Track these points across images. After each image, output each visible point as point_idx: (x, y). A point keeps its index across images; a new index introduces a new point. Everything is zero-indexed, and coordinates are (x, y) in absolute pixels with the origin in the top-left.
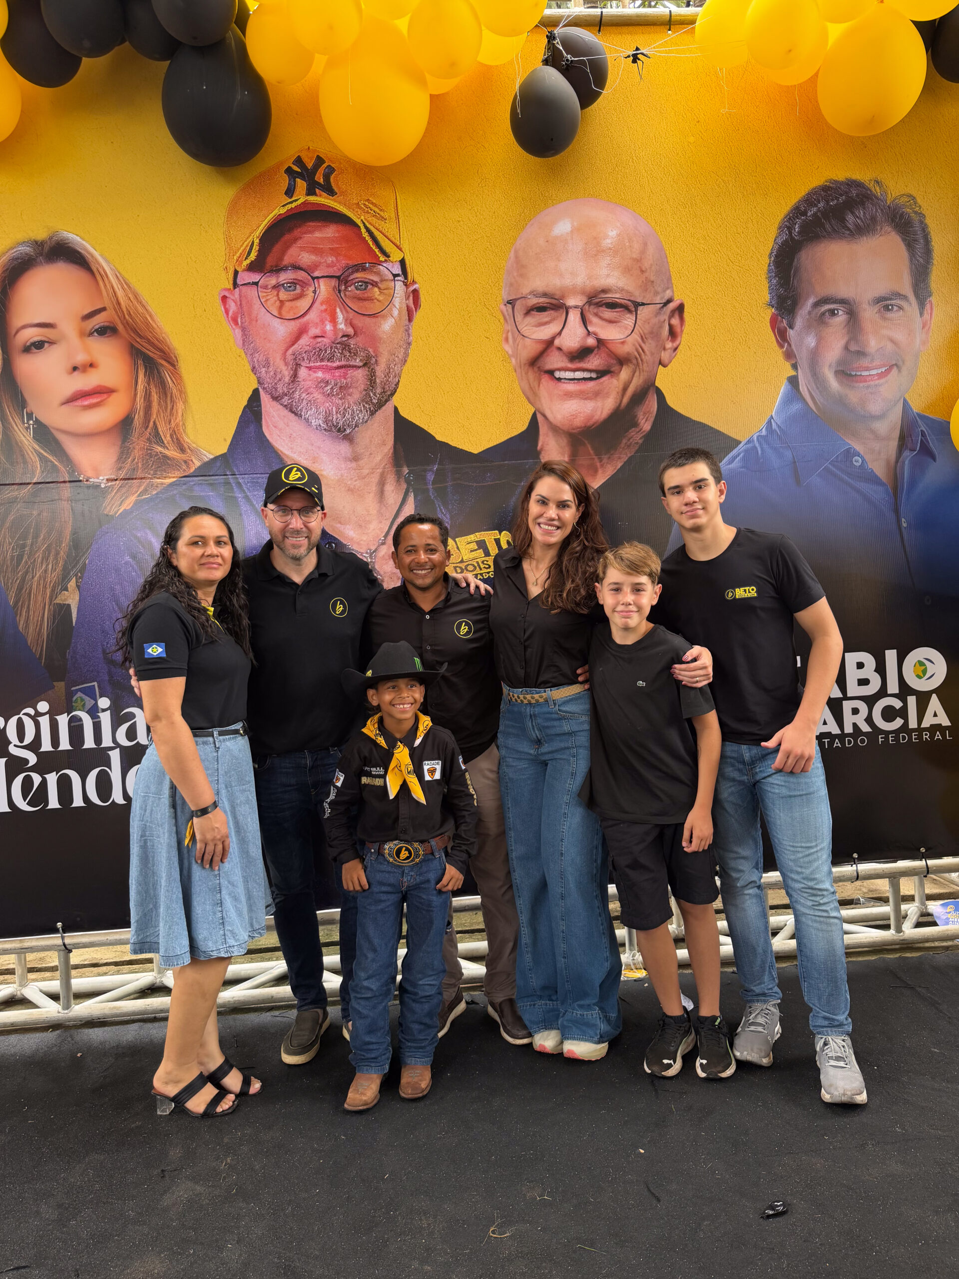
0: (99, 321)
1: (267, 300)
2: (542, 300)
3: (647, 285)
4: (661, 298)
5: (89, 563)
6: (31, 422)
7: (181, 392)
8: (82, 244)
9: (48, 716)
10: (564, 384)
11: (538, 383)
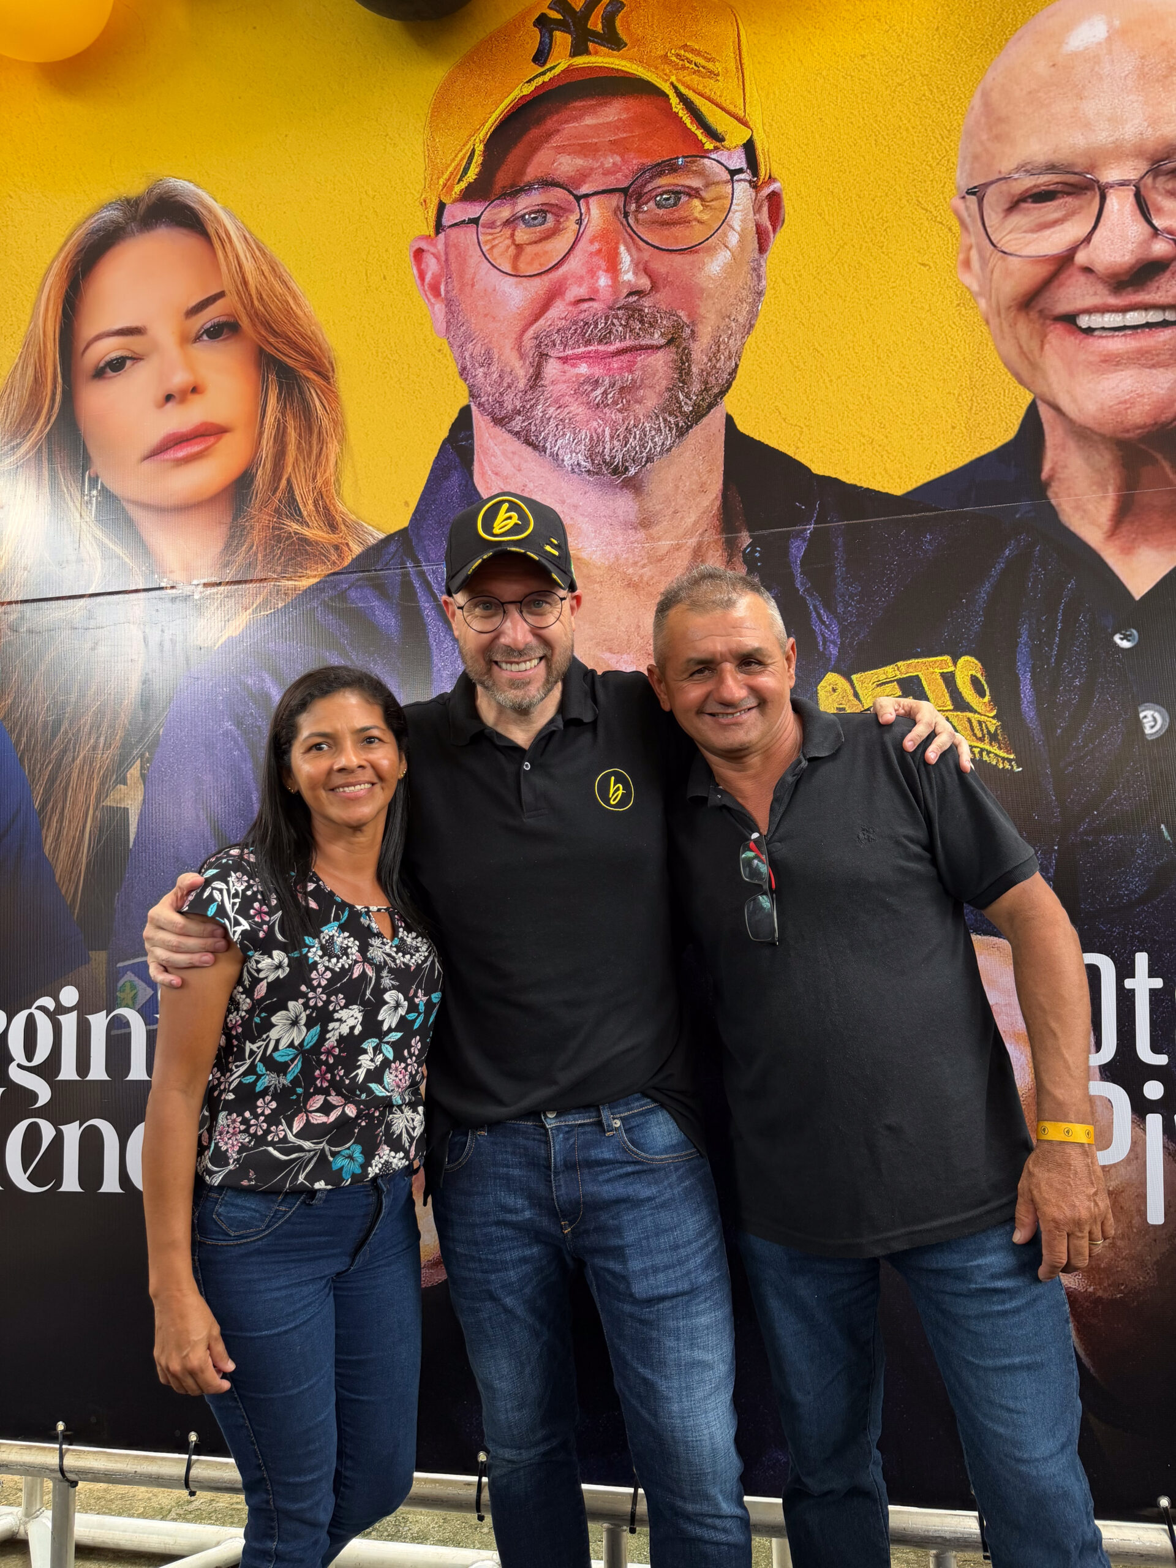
0: (212, 314)
1: (493, 247)
2: (1044, 178)
5: (167, 733)
9: (75, 1014)
10: (1100, 340)
11: (1039, 343)
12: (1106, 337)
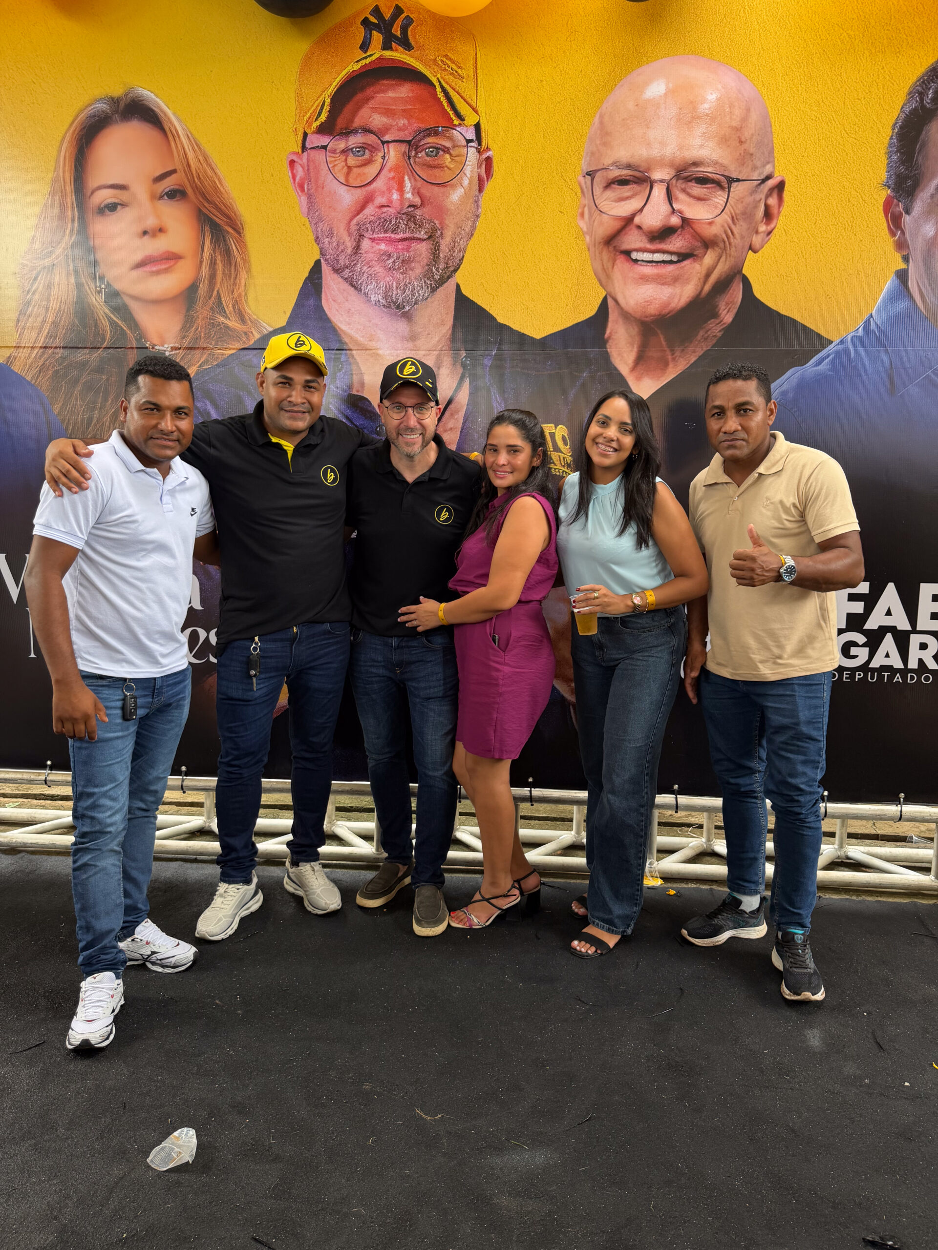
0: (168, 184)
2: (625, 172)
3: (745, 158)
4: (760, 174)
6: (103, 286)
7: (245, 260)
8: (156, 101)
10: (640, 267)
11: (612, 264)
12: (643, 265)
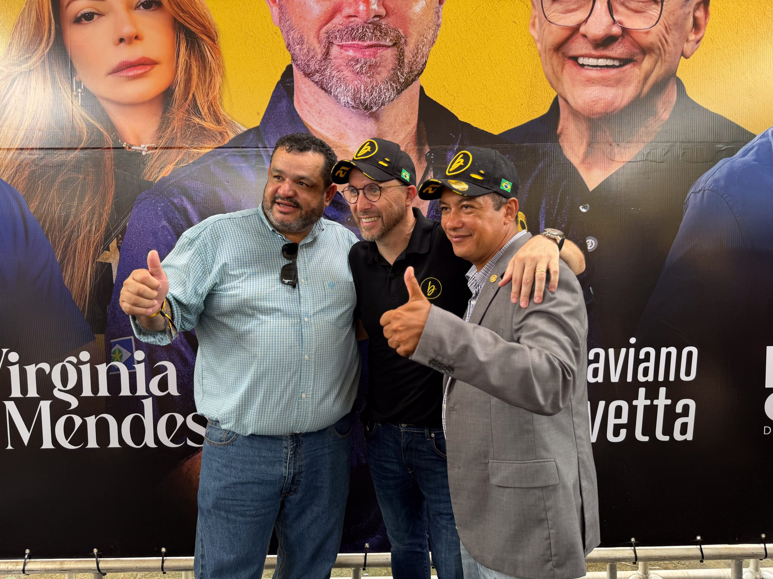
5: (131, 225)
6: (80, 90)
7: (219, 66)
9: (88, 364)
10: (587, 71)
11: (561, 69)
12: (589, 69)
